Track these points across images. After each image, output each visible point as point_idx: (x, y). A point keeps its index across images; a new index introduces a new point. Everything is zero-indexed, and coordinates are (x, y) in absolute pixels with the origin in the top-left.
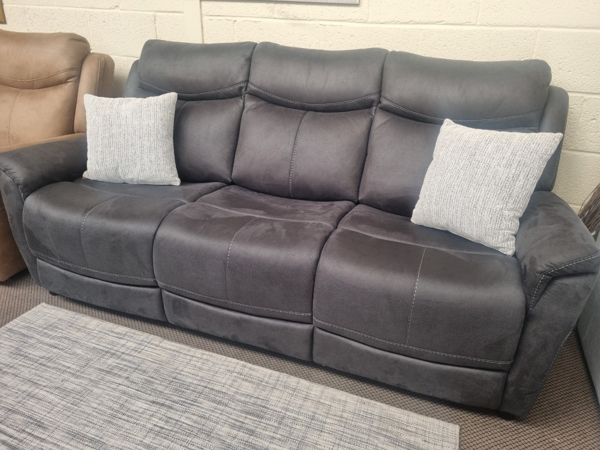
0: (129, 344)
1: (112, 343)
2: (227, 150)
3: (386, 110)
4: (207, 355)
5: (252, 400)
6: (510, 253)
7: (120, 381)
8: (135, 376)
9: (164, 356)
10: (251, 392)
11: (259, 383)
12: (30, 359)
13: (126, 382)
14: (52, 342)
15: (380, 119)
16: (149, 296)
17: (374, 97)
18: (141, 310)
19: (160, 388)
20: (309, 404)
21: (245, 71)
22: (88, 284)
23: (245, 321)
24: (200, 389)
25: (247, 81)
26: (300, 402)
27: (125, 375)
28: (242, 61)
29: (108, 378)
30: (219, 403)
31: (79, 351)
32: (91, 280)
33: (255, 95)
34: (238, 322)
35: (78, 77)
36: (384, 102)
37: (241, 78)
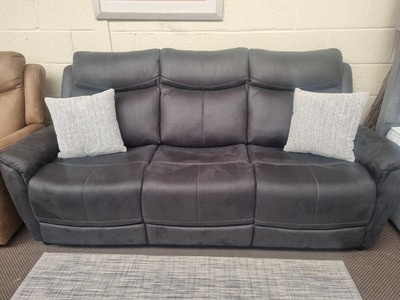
0: (127, 265)
1: (115, 267)
2: (155, 123)
3: (255, 85)
4: (183, 259)
5: (227, 279)
6: (353, 160)
7: (138, 290)
8: (145, 284)
9: (156, 267)
10: (223, 274)
11: (224, 267)
12: (63, 294)
13: (142, 290)
14: (72, 277)
15: (252, 92)
16: (136, 230)
17: (246, 78)
18: (130, 240)
19: (167, 287)
20: (260, 271)
21: (157, 69)
22: (86, 231)
23: (208, 231)
24: (192, 281)
25: (160, 75)
26: (255, 272)
27: (138, 285)
28: (154, 62)
29: (128, 290)
30: (209, 286)
31: (96, 279)
32: (88, 228)
33: (166, 84)
34: (204, 233)
35: (23, 84)
36: (253, 81)
37: (156, 74)
